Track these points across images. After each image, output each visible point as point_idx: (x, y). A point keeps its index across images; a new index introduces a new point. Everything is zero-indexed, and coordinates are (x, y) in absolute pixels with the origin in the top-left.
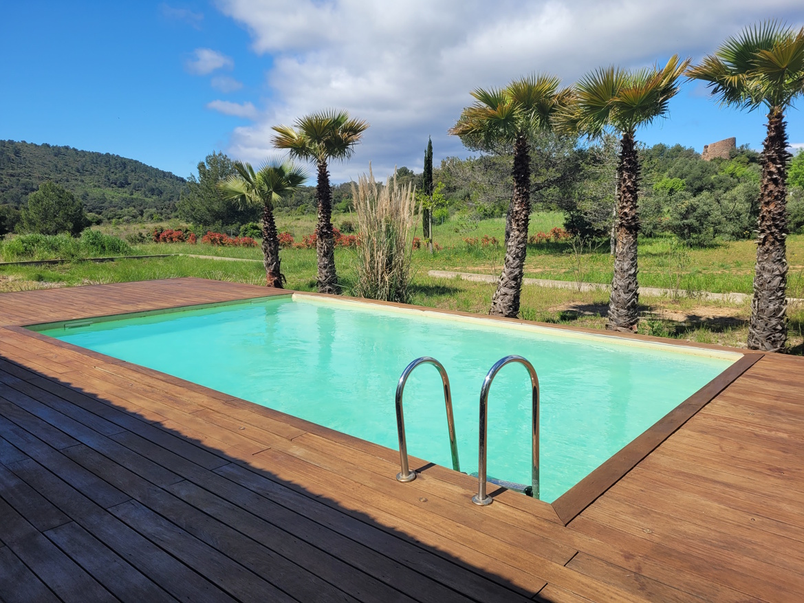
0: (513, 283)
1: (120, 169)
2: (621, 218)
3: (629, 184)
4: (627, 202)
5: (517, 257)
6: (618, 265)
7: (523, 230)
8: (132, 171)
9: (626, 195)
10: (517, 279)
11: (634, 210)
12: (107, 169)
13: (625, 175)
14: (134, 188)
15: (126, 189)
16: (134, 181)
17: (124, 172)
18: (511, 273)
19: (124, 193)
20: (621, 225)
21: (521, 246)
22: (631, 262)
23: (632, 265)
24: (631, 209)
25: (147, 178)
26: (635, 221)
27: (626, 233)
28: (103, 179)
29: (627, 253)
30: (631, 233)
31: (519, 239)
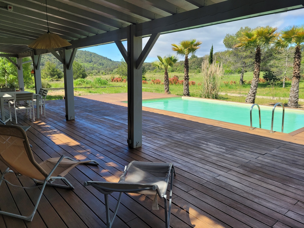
0: (253, 95)
1: (89, 56)
2: (294, 74)
3: (298, 63)
4: (296, 68)
5: (255, 86)
6: (292, 89)
7: (258, 78)
8: (94, 57)
9: (296, 66)
10: (254, 94)
11: (299, 71)
12: (85, 56)
13: (296, 60)
14: (94, 63)
15: (91, 63)
16: (94, 60)
17: (91, 57)
18: (253, 91)
19: (91, 65)
20: (294, 76)
21: (256, 83)
22: (297, 88)
23: (297, 89)
24: (298, 71)
25: (98, 59)
26: (299, 75)
27: (296, 79)
28: (84, 60)
29: (296, 85)
30: (297, 78)
31: (256, 80)
